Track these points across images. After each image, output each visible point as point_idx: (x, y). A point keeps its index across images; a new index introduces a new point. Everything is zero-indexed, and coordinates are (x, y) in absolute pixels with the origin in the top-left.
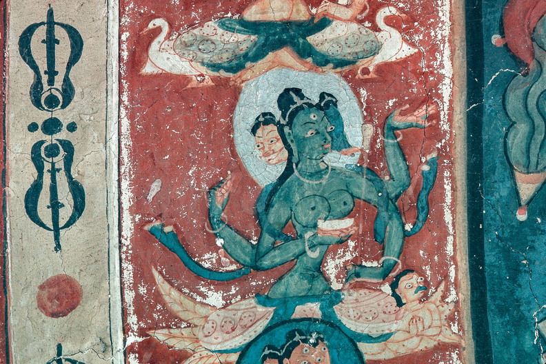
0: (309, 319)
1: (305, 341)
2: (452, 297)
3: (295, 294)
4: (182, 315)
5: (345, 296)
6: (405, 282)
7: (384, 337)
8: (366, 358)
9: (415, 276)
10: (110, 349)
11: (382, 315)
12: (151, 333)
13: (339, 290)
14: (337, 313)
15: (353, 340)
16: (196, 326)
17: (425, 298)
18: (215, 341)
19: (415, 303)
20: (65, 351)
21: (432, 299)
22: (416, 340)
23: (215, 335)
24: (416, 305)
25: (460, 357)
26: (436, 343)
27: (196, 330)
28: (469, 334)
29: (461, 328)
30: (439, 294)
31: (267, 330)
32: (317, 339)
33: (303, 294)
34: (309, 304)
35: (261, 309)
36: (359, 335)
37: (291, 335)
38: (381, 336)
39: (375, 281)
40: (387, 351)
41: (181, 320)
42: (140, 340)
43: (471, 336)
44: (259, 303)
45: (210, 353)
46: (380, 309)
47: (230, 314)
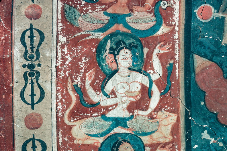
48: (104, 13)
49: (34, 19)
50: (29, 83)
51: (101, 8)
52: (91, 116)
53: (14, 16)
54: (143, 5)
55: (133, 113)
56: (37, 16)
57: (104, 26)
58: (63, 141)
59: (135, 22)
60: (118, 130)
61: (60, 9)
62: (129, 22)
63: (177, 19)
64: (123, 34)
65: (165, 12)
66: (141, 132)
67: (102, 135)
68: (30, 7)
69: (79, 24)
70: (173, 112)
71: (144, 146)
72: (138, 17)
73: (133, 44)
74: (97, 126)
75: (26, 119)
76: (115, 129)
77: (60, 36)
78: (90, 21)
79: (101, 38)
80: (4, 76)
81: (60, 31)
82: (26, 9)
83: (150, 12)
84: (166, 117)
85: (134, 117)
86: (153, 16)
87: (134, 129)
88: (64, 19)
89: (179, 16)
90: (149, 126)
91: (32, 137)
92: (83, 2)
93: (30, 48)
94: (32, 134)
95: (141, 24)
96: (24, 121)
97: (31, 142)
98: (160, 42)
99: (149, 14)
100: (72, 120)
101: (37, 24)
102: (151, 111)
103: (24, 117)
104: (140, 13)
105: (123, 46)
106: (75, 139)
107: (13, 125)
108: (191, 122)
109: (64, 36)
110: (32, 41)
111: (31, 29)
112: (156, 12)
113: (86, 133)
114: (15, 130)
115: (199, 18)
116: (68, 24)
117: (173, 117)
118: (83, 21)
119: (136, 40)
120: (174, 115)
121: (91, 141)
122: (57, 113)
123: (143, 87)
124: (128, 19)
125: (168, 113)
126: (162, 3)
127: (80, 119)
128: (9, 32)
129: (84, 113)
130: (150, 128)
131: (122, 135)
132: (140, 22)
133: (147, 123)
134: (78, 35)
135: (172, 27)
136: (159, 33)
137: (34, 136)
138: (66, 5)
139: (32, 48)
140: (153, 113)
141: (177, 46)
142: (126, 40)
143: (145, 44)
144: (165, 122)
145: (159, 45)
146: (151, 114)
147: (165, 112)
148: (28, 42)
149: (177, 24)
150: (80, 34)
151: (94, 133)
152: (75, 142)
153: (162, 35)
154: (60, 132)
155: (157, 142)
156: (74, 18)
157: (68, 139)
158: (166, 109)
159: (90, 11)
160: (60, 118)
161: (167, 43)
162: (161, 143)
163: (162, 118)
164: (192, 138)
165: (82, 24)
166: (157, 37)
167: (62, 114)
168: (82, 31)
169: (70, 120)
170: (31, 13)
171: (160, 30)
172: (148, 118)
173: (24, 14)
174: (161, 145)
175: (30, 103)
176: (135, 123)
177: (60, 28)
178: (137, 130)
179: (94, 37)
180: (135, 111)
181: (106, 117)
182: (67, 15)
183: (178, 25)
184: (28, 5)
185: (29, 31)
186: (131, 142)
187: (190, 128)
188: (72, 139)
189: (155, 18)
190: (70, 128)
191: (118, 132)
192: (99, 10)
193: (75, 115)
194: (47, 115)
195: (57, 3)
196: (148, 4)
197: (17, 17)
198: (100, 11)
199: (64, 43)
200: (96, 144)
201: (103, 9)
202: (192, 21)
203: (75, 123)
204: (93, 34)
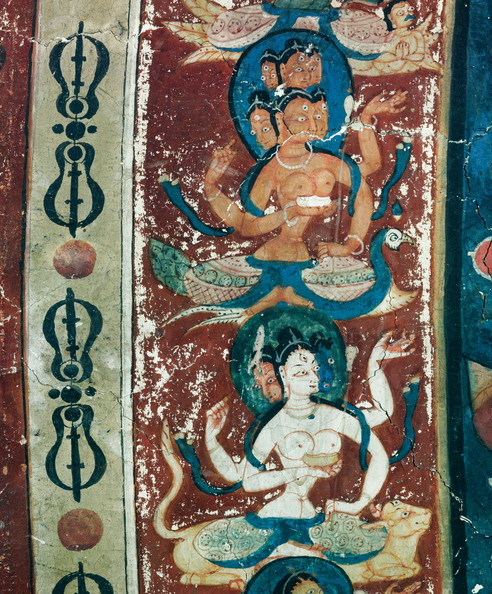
0: (308, 31)
1: (302, 50)
2: (437, 28)
3: (298, 6)
4: (195, 11)
5: (342, 14)
6: (397, 10)
7: (373, 57)
8: (354, 72)
9: (407, 5)
10: (126, 32)
11: (373, 37)
12: (165, 23)
13: (338, 8)
14: (334, 28)
15: (345, 54)
16: (206, 23)
17: (413, 26)
18: (222, 39)
19: (403, 30)
20: (86, 29)
21: (420, 28)
22: (401, 63)
23: (222, 34)
24: (404, 31)
25: (437, 83)
26: (418, 68)
27: (206, 27)
28: (448, 64)
29: (442, 58)
30: (426, 24)
31: (269, 35)
32: (312, 50)
33: (305, 7)
34: (310, 17)
35: (266, 16)
36: (351, 51)
37: (290, 43)
38: (370, 55)
39: (371, 4)
40: (373, 69)
41: (194, 16)
42: (155, 28)
43: (449, 66)
44: (265, 10)
45: (216, 49)
46: (372, 31)
47: (238, 16)
48: (247, 260)
49: (76, 277)
50: (68, 437)
51: (239, 248)
52: (221, 516)
53: (27, 271)
54: (343, 241)
55: (324, 507)
56: (83, 270)
57: (248, 292)
58: (154, 577)
59: (325, 282)
60: (288, 549)
61: (139, 251)
62: (309, 282)
63: (427, 274)
64: (295, 311)
65: (397, 256)
66: (343, 555)
67: (248, 562)
68: (67, 246)
69: (187, 287)
70: (422, 505)
71: (353, 587)
72: (330, 268)
73: (319, 337)
74: (237, 541)
75: (61, 523)
76: (279, 547)
77: (141, 319)
78: (214, 281)
79: (240, 321)
80: (5, 420)
81: (141, 307)
82: (57, 253)
83: (359, 258)
84: (404, 516)
85: (327, 518)
86: (367, 267)
87: (326, 546)
88: (150, 277)
89: (432, 267)
90: (363, 538)
91: (78, 569)
92: (197, 234)
93: (68, 349)
94: (76, 561)
95: (338, 286)
96: (56, 529)
97: (75, 582)
98: (385, 331)
99: (359, 261)
100: (175, 527)
101: (84, 289)
102: (367, 504)
103: (57, 519)
104: (336, 259)
105: (296, 341)
106: (183, 573)
107: (30, 540)
108: (466, 528)
109: (151, 318)
110: (72, 331)
111: (70, 301)
112: (376, 256)
113: (210, 558)
114: (35, 552)
115: (478, 271)
116: (161, 287)
118: (196, 280)
119: (327, 326)
121: (222, 577)
122: (136, 509)
123: (347, 442)
124: (306, 274)
125: (409, 507)
126: (388, 234)
127: (194, 524)
128: (16, 309)
129: (203, 510)
130: (366, 544)
131: (298, 563)
132: (337, 281)
133: (357, 532)
134: (185, 314)
135: (415, 294)
136: (383, 308)
137: (81, 566)
138: (155, 243)
139: (72, 349)
140: (372, 507)
141: (427, 341)
142: (303, 326)
143: (349, 335)
144: (402, 529)
145: (383, 340)
146: (366, 509)
147: (401, 505)
148: (62, 334)
149: (426, 285)
150: (190, 312)
151: (229, 557)
152: (184, 580)
153: (389, 314)
154: (145, 556)
155: (382, 579)
156: (173, 274)
157: (165, 572)
158: (403, 498)
159: (214, 255)
160: (145, 521)
161: (404, 334)
162: (392, 582)
163: (394, 519)
164: (469, 567)
165: (193, 289)
166: (377, 317)
167: (150, 511)
168: (194, 305)
169: (169, 527)
170: (68, 262)
171: (385, 301)
172: (361, 519)
173: (51, 264)
174: (394, 585)
175: (71, 486)
176: (330, 532)
177: (140, 299)
178: (333, 550)
179: (223, 319)
180: (330, 503)
181: (257, 518)
182: (158, 267)
183: (429, 288)
184: (62, 243)
185: (64, 306)
186: (320, 579)
187: (463, 544)
188: (176, 573)
189: (372, 271)
190: (171, 545)
191: (289, 555)
192: (235, 253)
193: (182, 514)
194: (112, 514)
195: (134, 236)
196: (355, 236)
197: (35, 272)
198: (237, 255)
199: (150, 336)
200: (234, 585)
201: (245, 251)
202: (462, 279)
203: (181, 534)
204: (222, 313)
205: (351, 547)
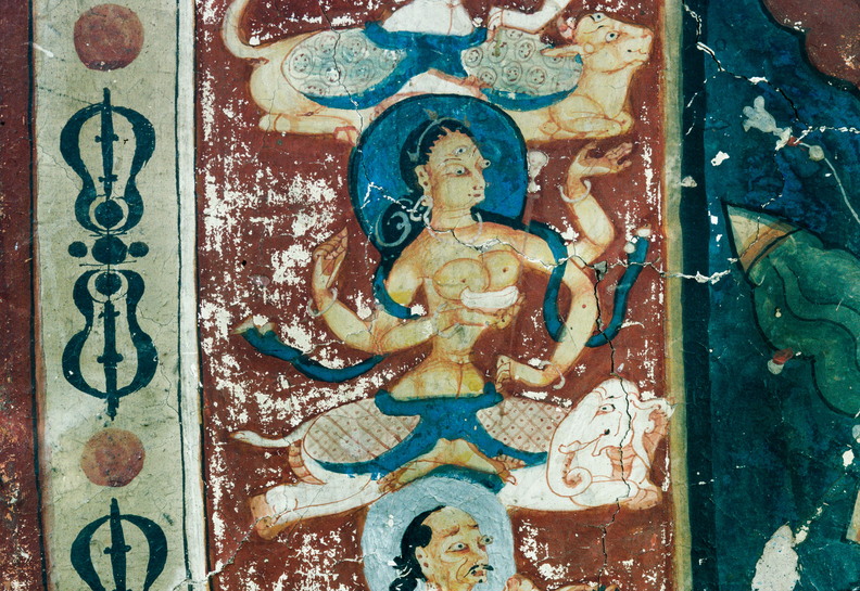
52: (325, 26)
58: (220, 117)
60: (428, 83)
66: (512, 96)
67: (365, 100)
70: (639, 22)
71: (526, 147)
74: (349, 66)
75: (79, 26)
76: (415, 79)
84: (609, 39)
85: (489, 36)
87: (487, 80)
91: (102, 100)
94: (100, 87)
96: (71, 36)
97: (97, 119)
103: (74, 18)
106: (265, 113)
107: (31, 51)
108: (706, 64)
113: (307, 91)
114: (38, 68)
117: (638, 42)
120: (639, 31)
121: (324, 122)
122: (196, 8)
125: (618, 25)
127: (284, 37)
129: (299, 15)
130: (548, 80)
133: (536, 58)
137: (107, 93)
140: (560, 22)
144: (605, 59)
146: (551, 24)
147: (607, 21)
151: (336, 90)
152: (265, 124)
154: (207, 84)
155: (572, 135)
157: (236, 110)
158: (609, 9)
160: (209, 28)
162: (588, 141)
163: (595, 42)
164: (708, 125)
167: (217, 14)
169: (245, 40)
172: (543, 40)
176: (493, 58)
178: (498, 86)
181: (382, 31)
186: (474, 131)
187: (701, 88)
188: (253, 112)
190: (247, 68)
191: (428, 92)
193: (267, 21)
194: (159, 14)
200: (342, 135)
203: (264, 52)
205: (527, 84)
